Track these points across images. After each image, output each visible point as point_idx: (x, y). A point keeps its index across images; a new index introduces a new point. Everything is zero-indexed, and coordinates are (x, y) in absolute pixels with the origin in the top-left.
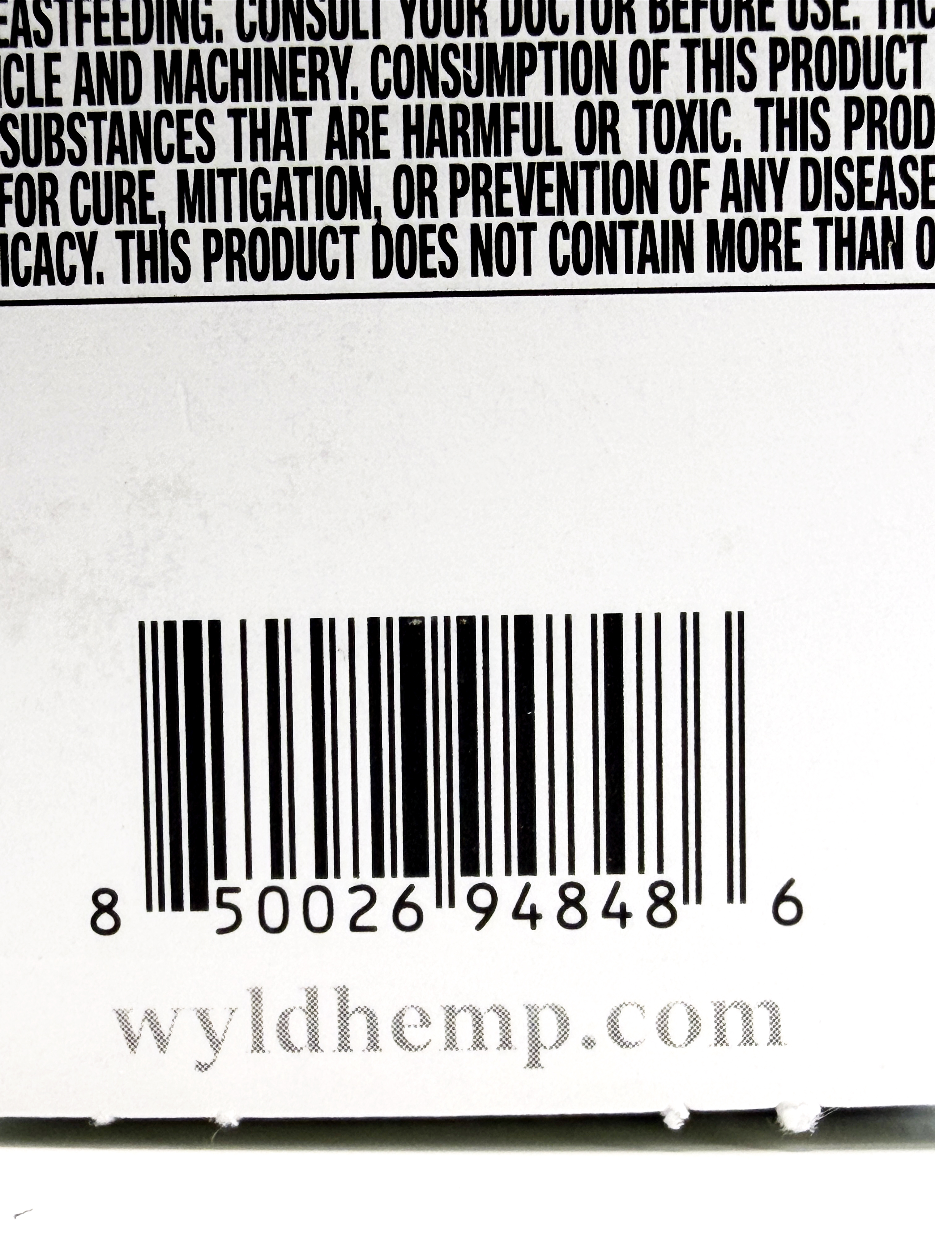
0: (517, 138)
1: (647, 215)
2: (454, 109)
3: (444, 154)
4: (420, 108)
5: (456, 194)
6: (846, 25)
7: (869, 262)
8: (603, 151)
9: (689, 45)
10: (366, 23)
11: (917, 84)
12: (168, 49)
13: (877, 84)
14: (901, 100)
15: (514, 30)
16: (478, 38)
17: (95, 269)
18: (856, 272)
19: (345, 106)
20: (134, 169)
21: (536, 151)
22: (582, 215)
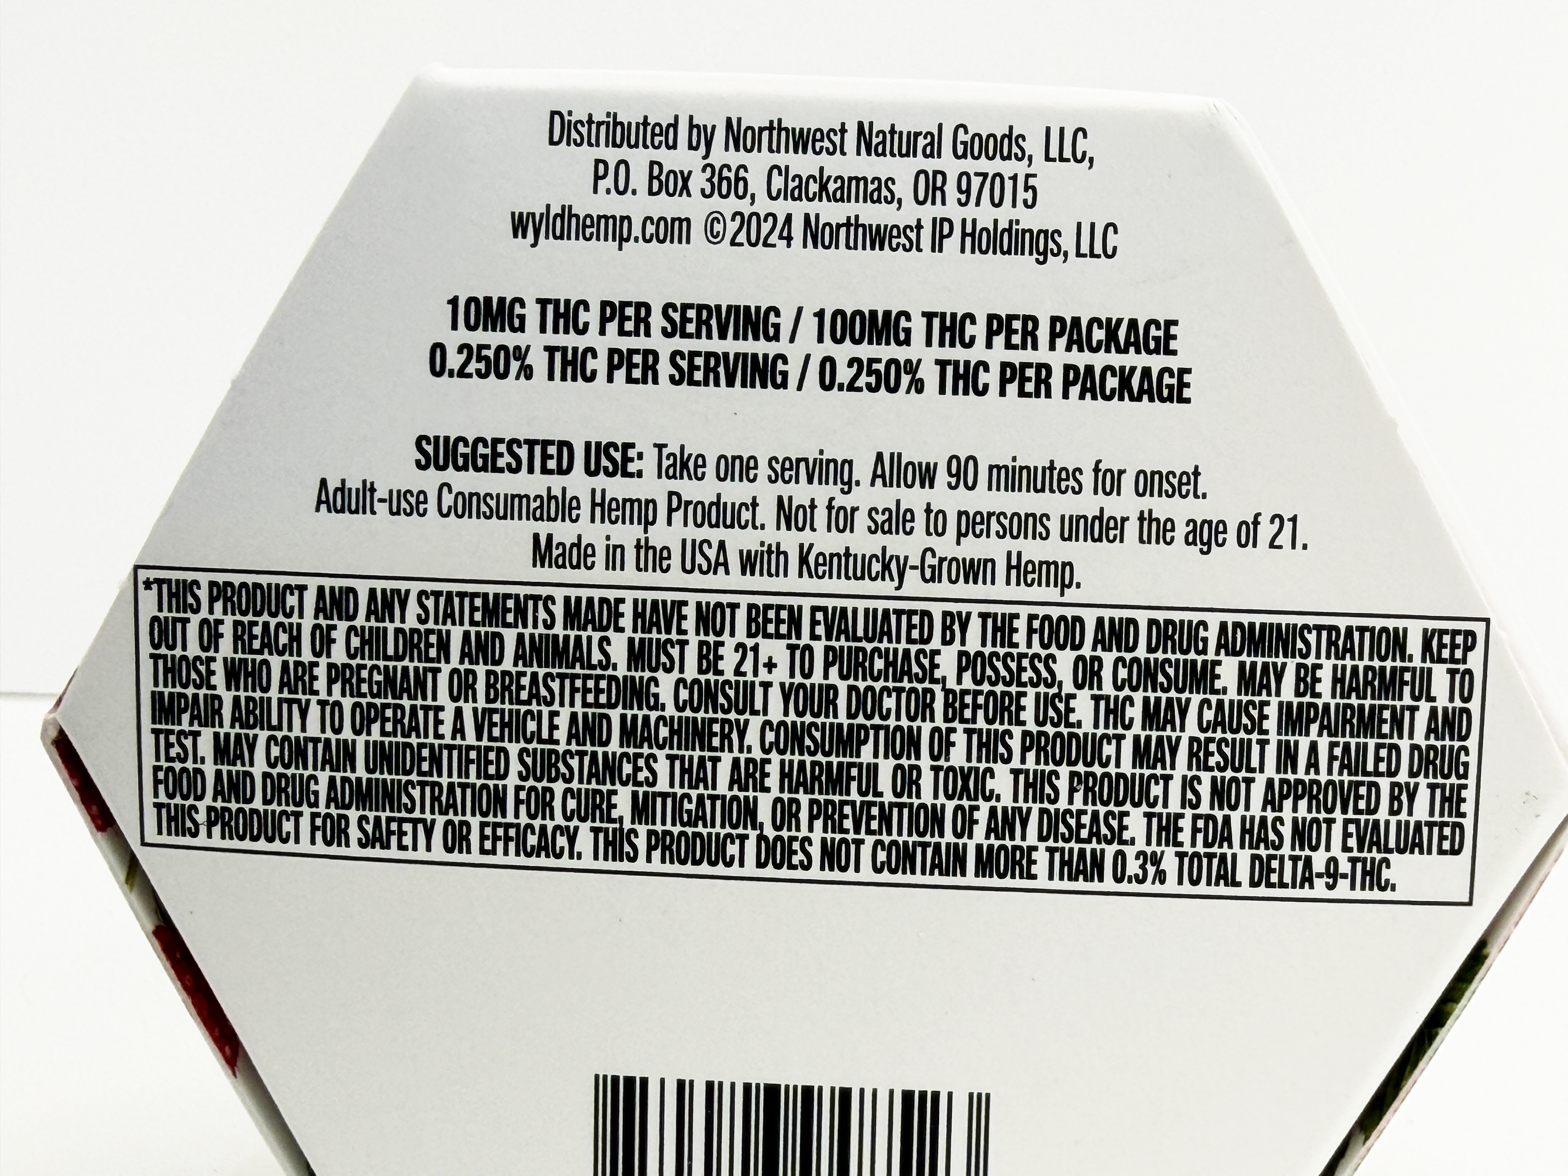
0: (854, 785)
1: (937, 839)
2: (814, 764)
3: (806, 792)
4: (791, 762)
5: (812, 818)
6: (1072, 725)
7: (1081, 877)
8: (910, 796)
9: (969, 732)
10: (758, 705)
11: (1118, 765)
12: (629, 713)
13: (1091, 764)
14: (1107, 775)
15: (854, 716)
16: (831, 720)
17: (577, 849)
18: (1073, 883)
19: (743, 757)
20: (604, 788)
21: (865, 794)
22: (895, 836)
